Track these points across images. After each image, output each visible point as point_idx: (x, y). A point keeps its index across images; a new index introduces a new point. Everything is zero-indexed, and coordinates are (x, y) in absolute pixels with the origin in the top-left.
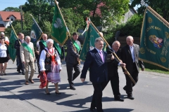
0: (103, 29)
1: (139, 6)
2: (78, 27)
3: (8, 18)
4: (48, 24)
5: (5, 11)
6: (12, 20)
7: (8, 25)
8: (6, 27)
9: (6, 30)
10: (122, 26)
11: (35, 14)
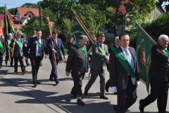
0: (126, 28)
3: (26, 15)
4: (67, 22)
5: (22, 7)
6: (30, 17)
7: (26, 22)
8: (24, 24)
9: (23, 27)
10: (147, 24)
11: (54, 11)
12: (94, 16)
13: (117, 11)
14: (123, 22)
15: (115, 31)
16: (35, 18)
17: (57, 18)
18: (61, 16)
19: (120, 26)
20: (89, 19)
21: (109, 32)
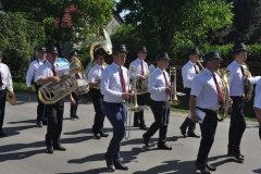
0: (75, 46)
1: (128, 12)
2: (35, 43)
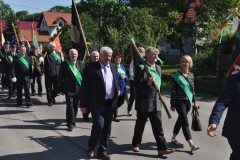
12: (152, 25)
13: (184, 17)
14: (192, 33)
15: (181, 45)
16: (68, 26)
17: (99, 26)
18: (105, 25)
19: (189, 38)
20: (144, 29)
21: (172, 47)
